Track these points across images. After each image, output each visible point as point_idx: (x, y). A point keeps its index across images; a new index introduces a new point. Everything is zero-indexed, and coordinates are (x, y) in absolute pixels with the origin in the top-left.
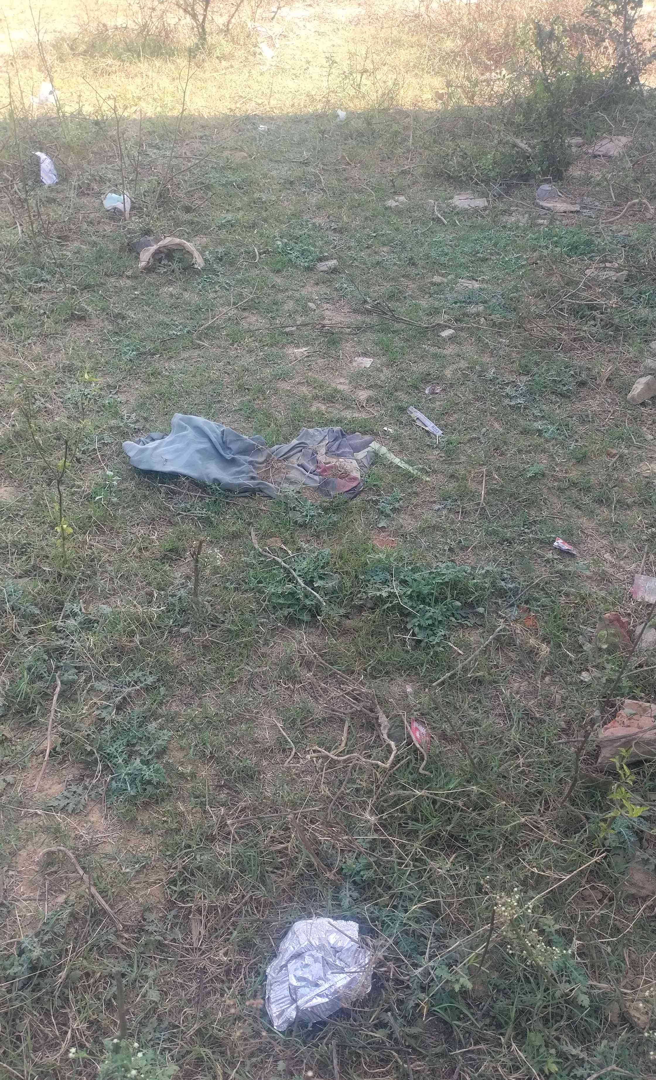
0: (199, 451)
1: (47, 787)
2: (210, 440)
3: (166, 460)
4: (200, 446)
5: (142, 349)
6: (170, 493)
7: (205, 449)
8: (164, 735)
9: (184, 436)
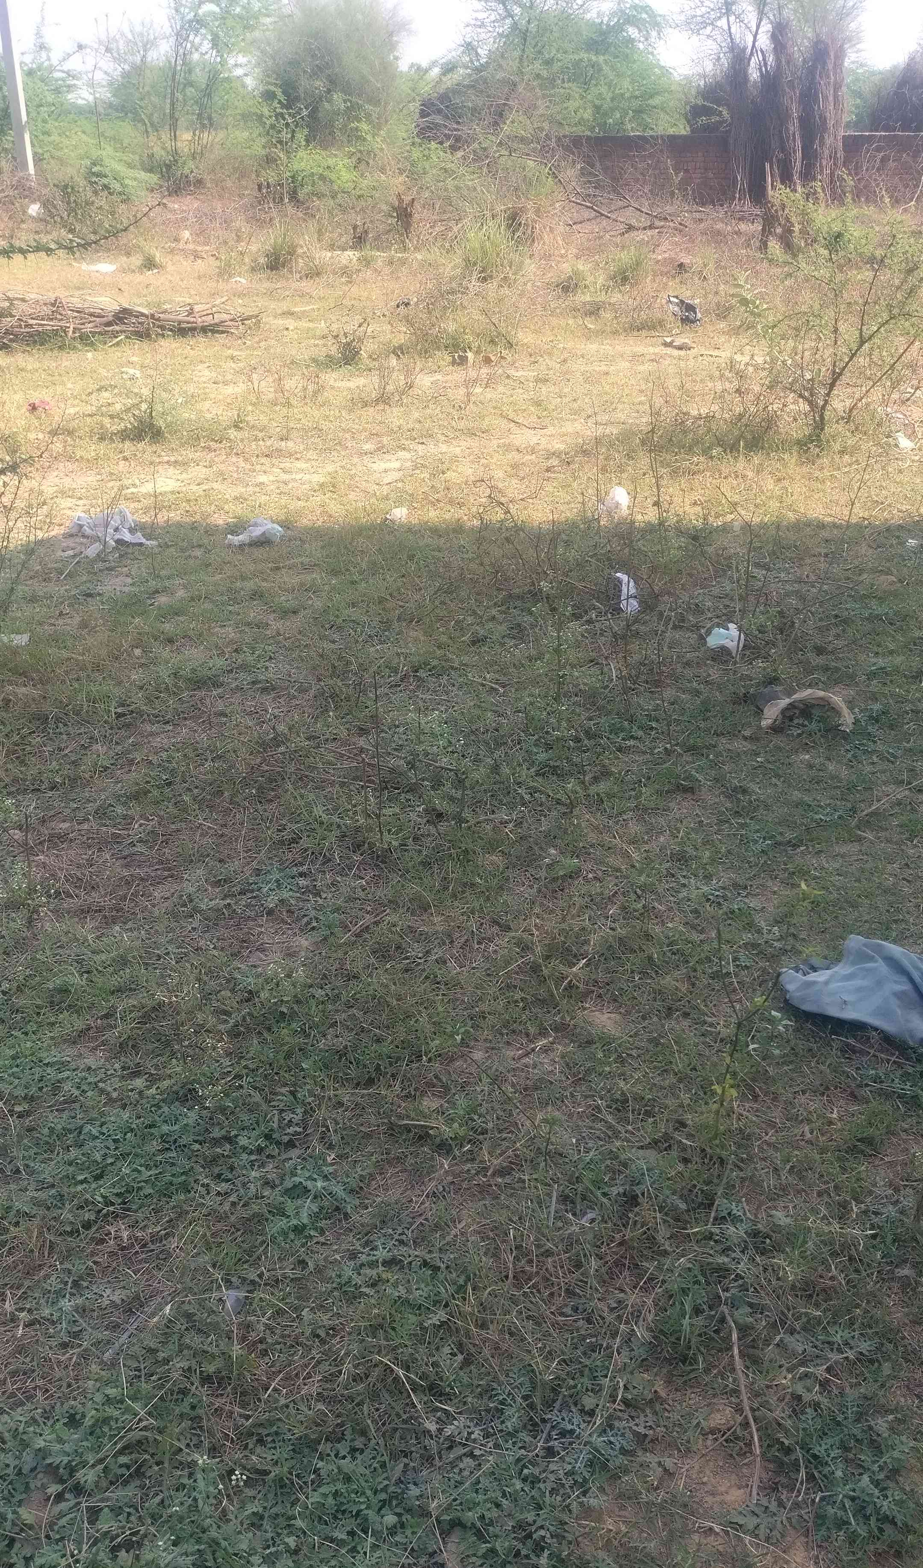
0: (897, 995)
1: (724, 1489)
2: (912, 980)
3: (846, 1002)
4: (899, 988)
5: (779, 838)
6: (847, 1051)
7: (903, 993)
8: (902, 1443)
9: (868, 970)
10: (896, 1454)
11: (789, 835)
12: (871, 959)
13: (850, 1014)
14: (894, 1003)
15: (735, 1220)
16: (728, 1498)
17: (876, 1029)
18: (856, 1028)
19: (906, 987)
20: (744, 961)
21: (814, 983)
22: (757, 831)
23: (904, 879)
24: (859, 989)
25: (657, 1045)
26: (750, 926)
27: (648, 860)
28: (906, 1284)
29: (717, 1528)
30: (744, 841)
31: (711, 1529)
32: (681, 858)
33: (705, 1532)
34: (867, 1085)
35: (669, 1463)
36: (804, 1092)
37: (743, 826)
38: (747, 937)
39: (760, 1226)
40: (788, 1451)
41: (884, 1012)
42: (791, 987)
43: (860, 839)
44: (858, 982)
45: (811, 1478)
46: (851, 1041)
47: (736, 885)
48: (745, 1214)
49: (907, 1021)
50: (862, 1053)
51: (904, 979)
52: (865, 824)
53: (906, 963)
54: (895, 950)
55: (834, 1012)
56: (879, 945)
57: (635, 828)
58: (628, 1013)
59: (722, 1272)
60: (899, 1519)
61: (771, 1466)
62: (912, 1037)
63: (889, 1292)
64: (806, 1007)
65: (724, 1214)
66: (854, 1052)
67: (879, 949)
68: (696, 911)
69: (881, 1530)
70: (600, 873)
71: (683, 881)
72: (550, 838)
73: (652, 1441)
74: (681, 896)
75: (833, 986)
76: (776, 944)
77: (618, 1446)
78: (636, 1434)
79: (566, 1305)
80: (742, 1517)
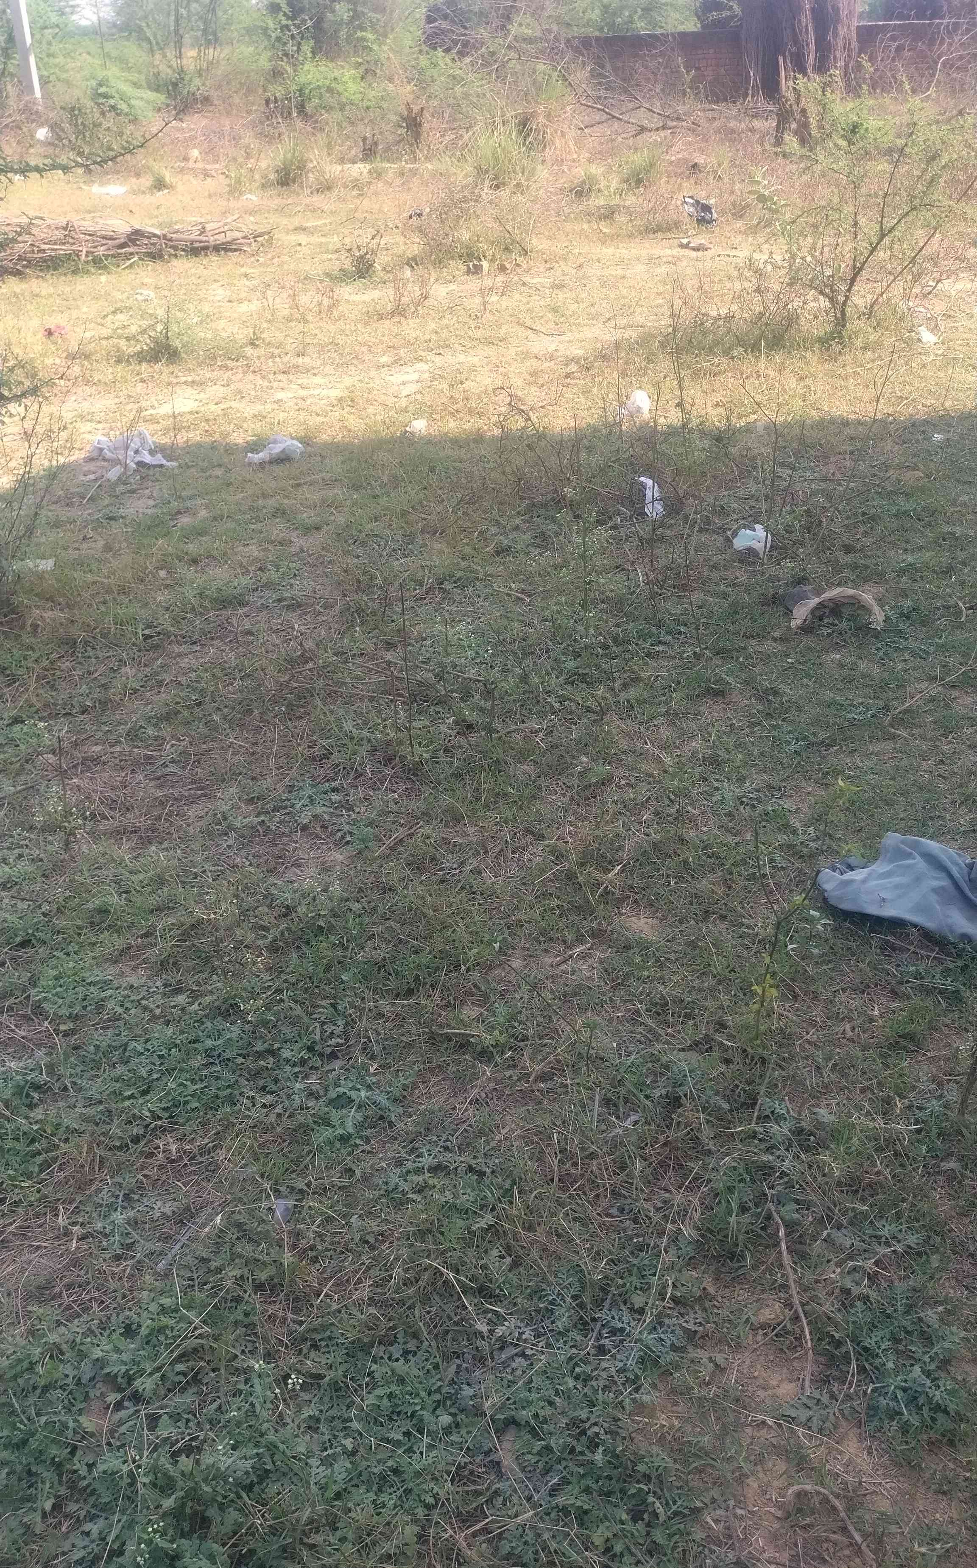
0: (935, 890)
1: (775, 1383)
2: (951, 876)
3: (884, 900)
4: (936, 883)
5: (812, 738)
6: (887, 948)
7: (943, 888)
8: (953, 1334)
9: (908, 867)
10: (946, 1345)
11: (822, 735)
12: (909, 856)
13: (889, 912)
14: (934, 898)
15: (779, 1118)
16: (780, 1391)
17: (915, 926)
18: (896, 925)
19: (945, 883)
20: (780, 862)
21: (852, 881)
22: (790, 732)
23: (940, 775)
24: (897, 887)
25: (695, 948)
26: (786, 827)
27: (680, 765)
28: (951, 1177)
29: (770, 1421)
30: (777, 743)
31: (764, 1422)
32: (714, 762)
33: (758, 1425)
34: (907, 982)
35: (720, 1359)
36: (844, 991)
37: (774, 727)
38: (782, 838)
39: (803, 1124)
40: (839, 1344)
41: (922, 908)
42: (828, 886)
43: (893, 737)
44: (896, 880)
45: (862, 1370)
46: (891, 939)
47: (770, 787)
48: (788, 1112)
49: (948, 917)
50: (902, 950)
51: (943, 875)
52: (899, 721)
53: (943, 857)
54: (933, 846)
55: (872, 910)
56: (917, 842)
57: (665, 733)
58: (665, 917)
59: (767, 1170)
60: (951, 1407)
61: (822, 1360)
62: (952, 932)
63: (934, 1185)
64: (845, 906)
65: (768, 1112)
66: (894, 949)
67: (915, 846)
68: (730, 815)
69: (933, 1419)
70: (633, 780)
71: (716, 784)
72: (582, 746)
73: (702, 1337)
74: (714, 799)
75: (872, 883)
76: (811, 844)
77: (669, 1343)
78: (686, 1330)
79: (612, 1206)
80: (794, 1410)
